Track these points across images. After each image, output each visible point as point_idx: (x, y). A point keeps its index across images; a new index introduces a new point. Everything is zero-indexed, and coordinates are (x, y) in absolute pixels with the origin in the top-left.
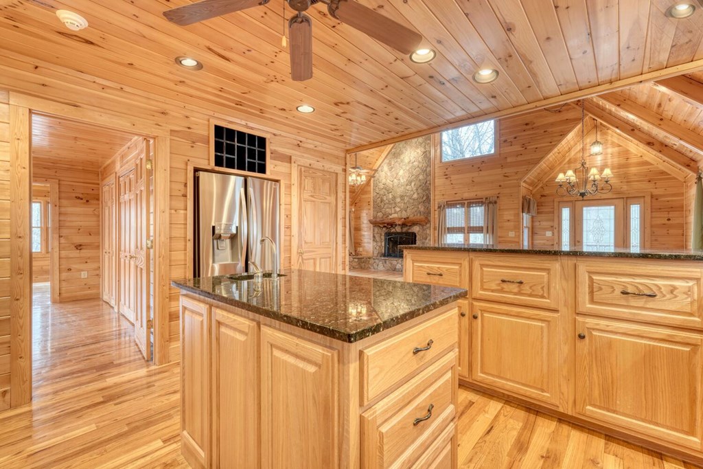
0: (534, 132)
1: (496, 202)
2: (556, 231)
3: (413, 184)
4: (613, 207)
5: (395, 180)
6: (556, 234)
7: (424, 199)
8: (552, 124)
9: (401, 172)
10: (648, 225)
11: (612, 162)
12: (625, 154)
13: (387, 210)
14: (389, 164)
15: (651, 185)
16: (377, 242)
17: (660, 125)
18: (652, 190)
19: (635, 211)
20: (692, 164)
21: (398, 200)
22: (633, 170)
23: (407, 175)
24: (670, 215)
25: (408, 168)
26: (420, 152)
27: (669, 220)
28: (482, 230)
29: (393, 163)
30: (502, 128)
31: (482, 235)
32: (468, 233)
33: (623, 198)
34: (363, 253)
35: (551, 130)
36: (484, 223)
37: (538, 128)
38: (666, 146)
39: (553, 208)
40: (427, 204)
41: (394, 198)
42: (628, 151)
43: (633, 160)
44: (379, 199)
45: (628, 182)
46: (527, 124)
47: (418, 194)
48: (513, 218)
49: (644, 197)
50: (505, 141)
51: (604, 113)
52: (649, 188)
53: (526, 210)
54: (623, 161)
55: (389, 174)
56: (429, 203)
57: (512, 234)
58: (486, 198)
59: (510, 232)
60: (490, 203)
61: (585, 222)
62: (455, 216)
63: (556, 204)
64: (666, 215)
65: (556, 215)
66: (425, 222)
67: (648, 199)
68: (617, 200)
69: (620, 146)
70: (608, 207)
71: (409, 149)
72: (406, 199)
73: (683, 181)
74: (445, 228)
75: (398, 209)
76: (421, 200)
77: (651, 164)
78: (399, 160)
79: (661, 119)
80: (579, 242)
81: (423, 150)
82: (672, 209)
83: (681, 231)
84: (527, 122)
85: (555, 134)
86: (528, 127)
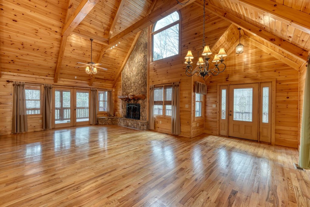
0: (200, 38)
1: (178, 86)
2: (218, 104)
3: (139, 75)
4: (252, 89)
5: (131, 73)
6: (218, 106)
7: (144, 84)
8: (210, 32)
9: (134, 68)
10: (274, 101)
11: (252, 59)
12: (260, 53)
13: (128, 90)
14: (129, 64)
15: (276, 73)
16: (123, 109)
17: (274, 11)
18: (276, 77)
19: (266, 91)
20: (304, 53)
21: (132, 85)
22: (265, 64)
23: (136, 70)
24: (289, 95)
25: (137, 66)
26: (142, 56)
27: (288, 98)
28: (171, 103)
29: (130, 63)
30: (183, 37)
31: (171, 106)
32: (165, 105)
33: (258, 83)
34: (118, 115)
35: (210, 36)
36: (172, 99)
37: (202, 35)
38: (284, 40)
39: (217, 90)
40: (145, 87)
41: (131, 83)
42: (262, 51)
43: (265, 57)
44: (125, 84)
45: (261, 72)
46: (196, 34)
47: (141, 81)
48: (188, 96)
49: (272, 82)
50: (184, 46)
51: (241, 20)
52: (275, 75)
53: (196, 91)
54: (258, 58)
55: (129, 70)
56: (146, 87)
57: (187, 106)
58: (174, 83)
59: (186, 105)
60: (175, 86)
61: (235, 98)
62: (158, 94)
63: (218, 87)
64: (285, 94)
65: (218, 94)
66: (144, 97)
67: (274, 83)
68: (255, 84)
69: (256, 48)
70: (249, 89)
71: (137, 55)
72: (136, 84)
73: (298, 70)
74: (153, 102)
75: (132, 90)
76: (142, 85)
77: (276, 59)
78: (133, 61)
79: (275, 5)
80: (231, 111)
81: (144, 54)
82: (290, 90)
83: (296, 106)
84: (196, 32)
85: (212, 39)
86: (196, 36)
